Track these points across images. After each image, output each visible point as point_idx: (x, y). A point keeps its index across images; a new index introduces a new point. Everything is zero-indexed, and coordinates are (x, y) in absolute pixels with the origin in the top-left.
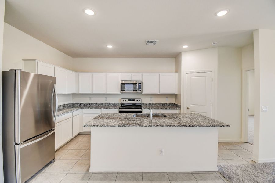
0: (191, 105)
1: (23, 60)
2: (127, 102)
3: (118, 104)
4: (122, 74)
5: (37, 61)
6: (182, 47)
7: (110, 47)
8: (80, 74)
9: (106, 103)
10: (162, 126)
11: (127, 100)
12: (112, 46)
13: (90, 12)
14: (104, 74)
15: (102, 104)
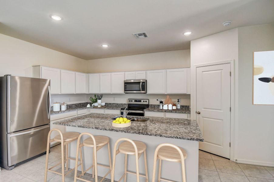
0: (203, 109)
1: (33, 66)
2: (133, 102)
3: (125, 104)
4: (126, 73)
5: (41, 66)
6: (183, 34)
7: (105, 46)
8: (91, 75)
9: (114, 104)
10: (117, 131)
11: (133, 101)
12: (107, 45)
13: (56, 18)
14: (109, 74)
15: (110, 104)
